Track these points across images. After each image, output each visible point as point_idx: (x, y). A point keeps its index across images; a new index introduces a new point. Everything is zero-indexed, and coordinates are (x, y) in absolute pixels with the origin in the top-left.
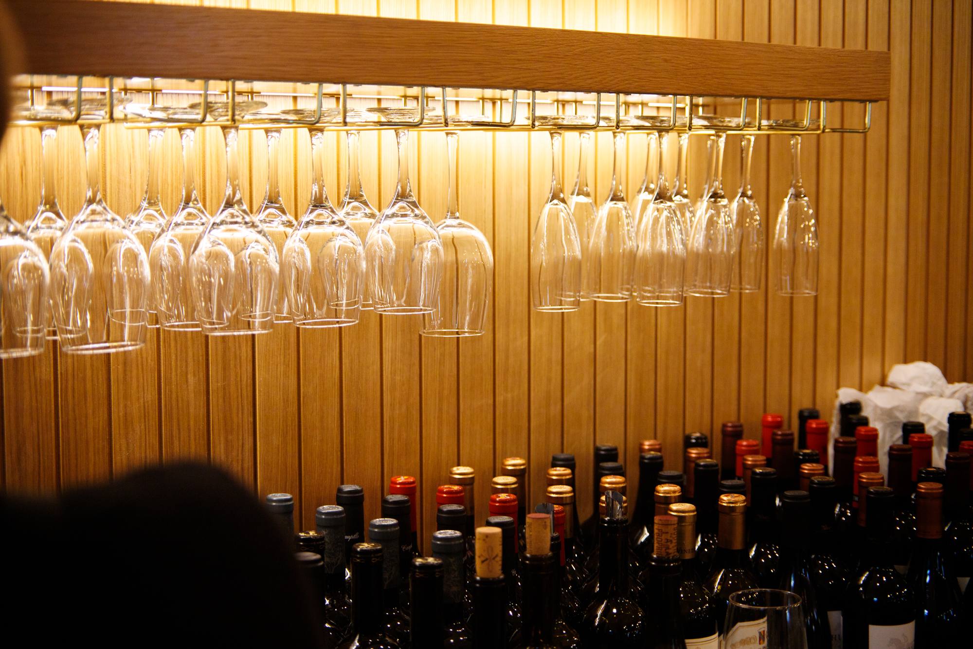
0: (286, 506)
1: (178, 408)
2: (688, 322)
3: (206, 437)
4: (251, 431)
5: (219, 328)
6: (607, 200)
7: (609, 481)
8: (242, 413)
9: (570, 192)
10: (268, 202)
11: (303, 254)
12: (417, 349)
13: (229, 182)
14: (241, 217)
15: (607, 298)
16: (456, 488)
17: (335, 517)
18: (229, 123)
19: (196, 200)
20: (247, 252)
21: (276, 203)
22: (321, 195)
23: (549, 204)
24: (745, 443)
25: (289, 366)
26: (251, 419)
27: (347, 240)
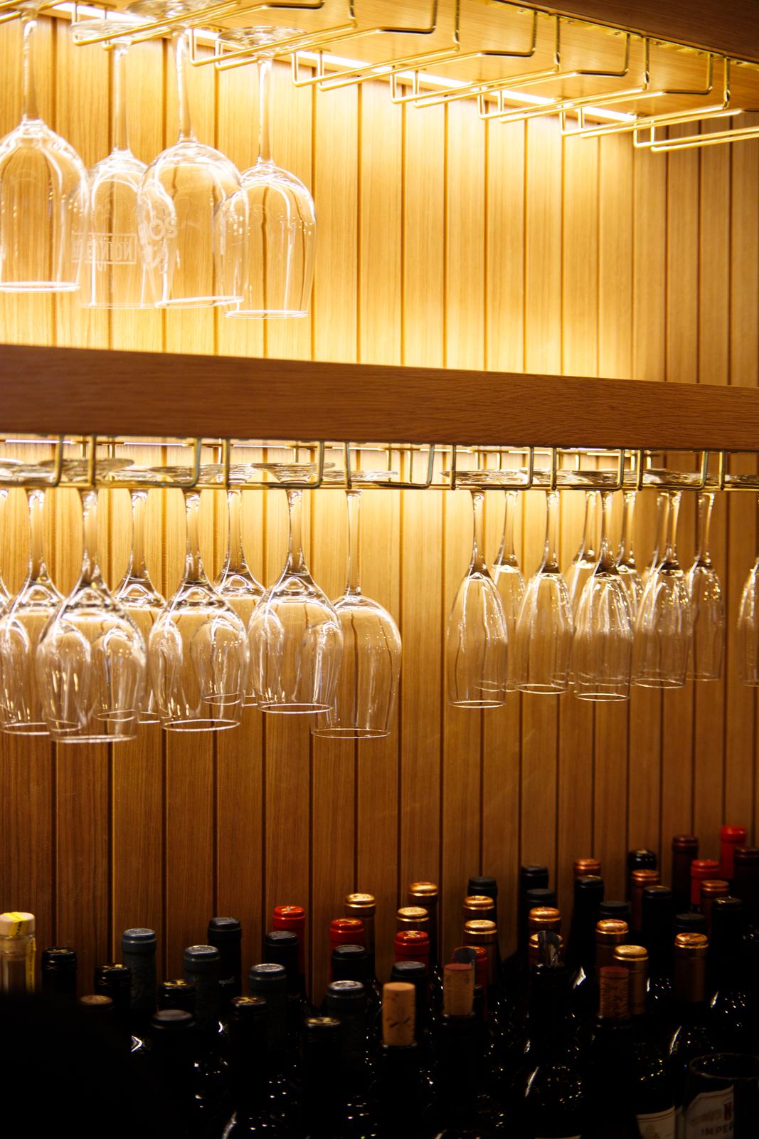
0: (147, 944)
1: (17, 824)
2: (632, 714)
3: (50, 861)
4: (105, 850)
5: (70, 732)
6: (538, 571)
7: (540, 913)
8: (95, 830)
9: (494, 561)
10: (132, 576)
11: (173, 640)
12: (308, 751)
13: (86, 554)
14: (101, 599)
15: (536, 689)
16: (354, 922)
17: (207, 960)
18: (88, 485)
19: (45, 575)
20: (106, 638)
21: (141, 577)
22: (196, 570)
23: (469, 577)
24: (702, 864)
25: (152, 772)
26: (106, 837)
27: (226, 623)
